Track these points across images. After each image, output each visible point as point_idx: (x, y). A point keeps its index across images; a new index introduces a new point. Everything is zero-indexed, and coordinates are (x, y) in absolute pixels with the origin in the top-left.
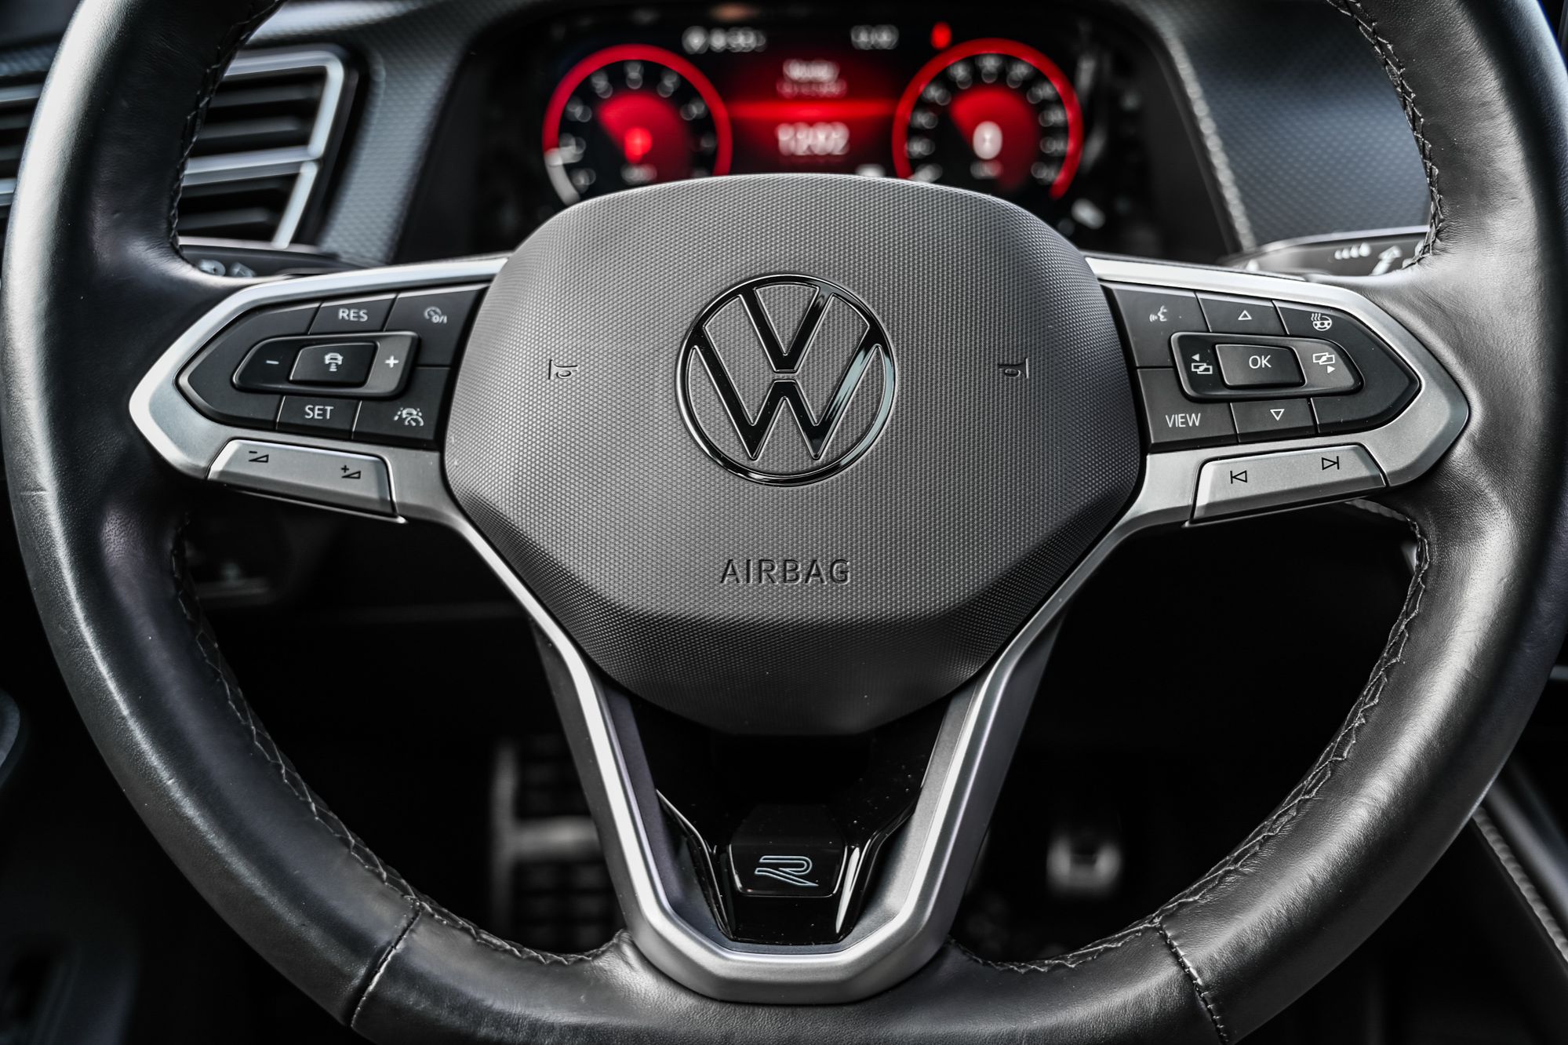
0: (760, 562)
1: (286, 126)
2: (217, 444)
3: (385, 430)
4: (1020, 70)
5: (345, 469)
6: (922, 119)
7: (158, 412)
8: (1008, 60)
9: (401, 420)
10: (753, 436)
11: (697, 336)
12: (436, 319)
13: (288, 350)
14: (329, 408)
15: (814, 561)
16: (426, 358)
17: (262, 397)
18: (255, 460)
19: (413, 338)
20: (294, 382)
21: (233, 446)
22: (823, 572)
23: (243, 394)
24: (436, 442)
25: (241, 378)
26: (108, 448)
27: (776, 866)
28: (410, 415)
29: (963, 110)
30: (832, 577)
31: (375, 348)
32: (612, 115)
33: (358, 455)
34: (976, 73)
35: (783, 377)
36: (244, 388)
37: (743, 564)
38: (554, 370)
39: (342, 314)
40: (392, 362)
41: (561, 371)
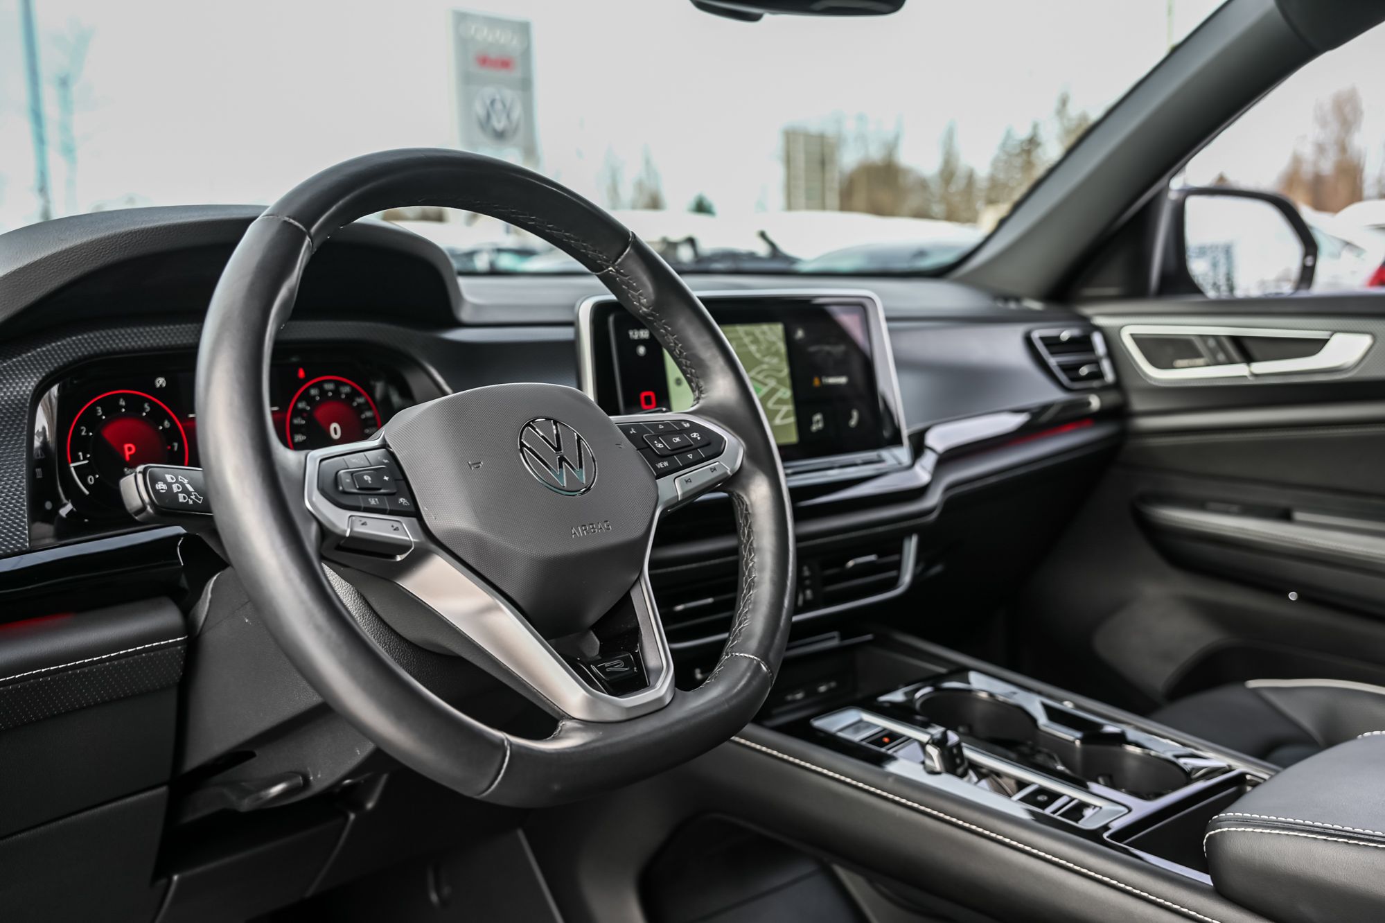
4: (346, 390)
5: (392, 526)
6: (298, 421)
8: (338, 384)
9: (401, 503)
12: (385, 461)
14: (376, 499)
18: (362, 524)
23: (345, 495)
24: (416, 513)
27: (612, 666)
28: (404, 501)
29: (320, 414)
32: (109, 434)
34: (323, 393)
36: (343, 492)
40: (386, 478)
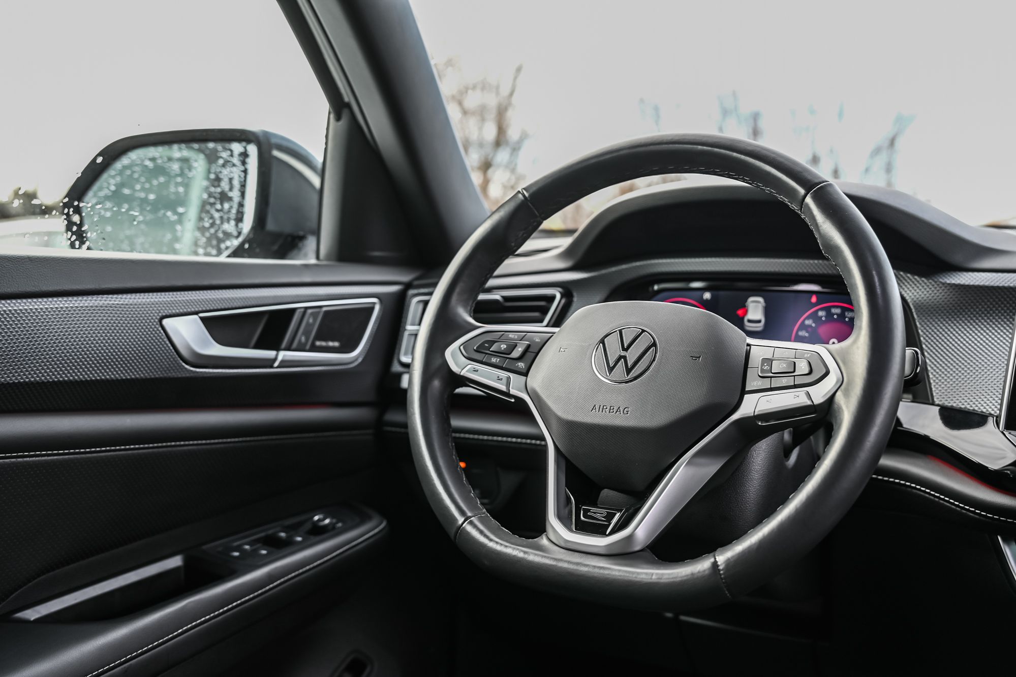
0: (604, 406)
1: (536, 314)
2: (466, 365)
3: (512, 368)
5: (498, 377)
7: (453, 355)
9: (518, 365)
10: (611, 369)
11: (602, 341)
12: (537, 340)
13: (492, 342)
14: (498, 359)
15: (619, 407)
16: (530, 350)
17: (480, 354)
18: (474, 371)
19: (528, 344)
20: (491, 351)
21: (470, 366)
22: (621, 411)
23: (476, 353)
24: (526, 374)
25: (477, 348)
26: (437, 362)
28: (521, 365)
30: (624, 412)
31: (516, 345)
33: (503, 374)
35: (623, 353)
36: (476, 351)
37: (599, 406)
38: (561, 350)
39: (510, 336)
40: (520, 349)
41: (563, 350)
